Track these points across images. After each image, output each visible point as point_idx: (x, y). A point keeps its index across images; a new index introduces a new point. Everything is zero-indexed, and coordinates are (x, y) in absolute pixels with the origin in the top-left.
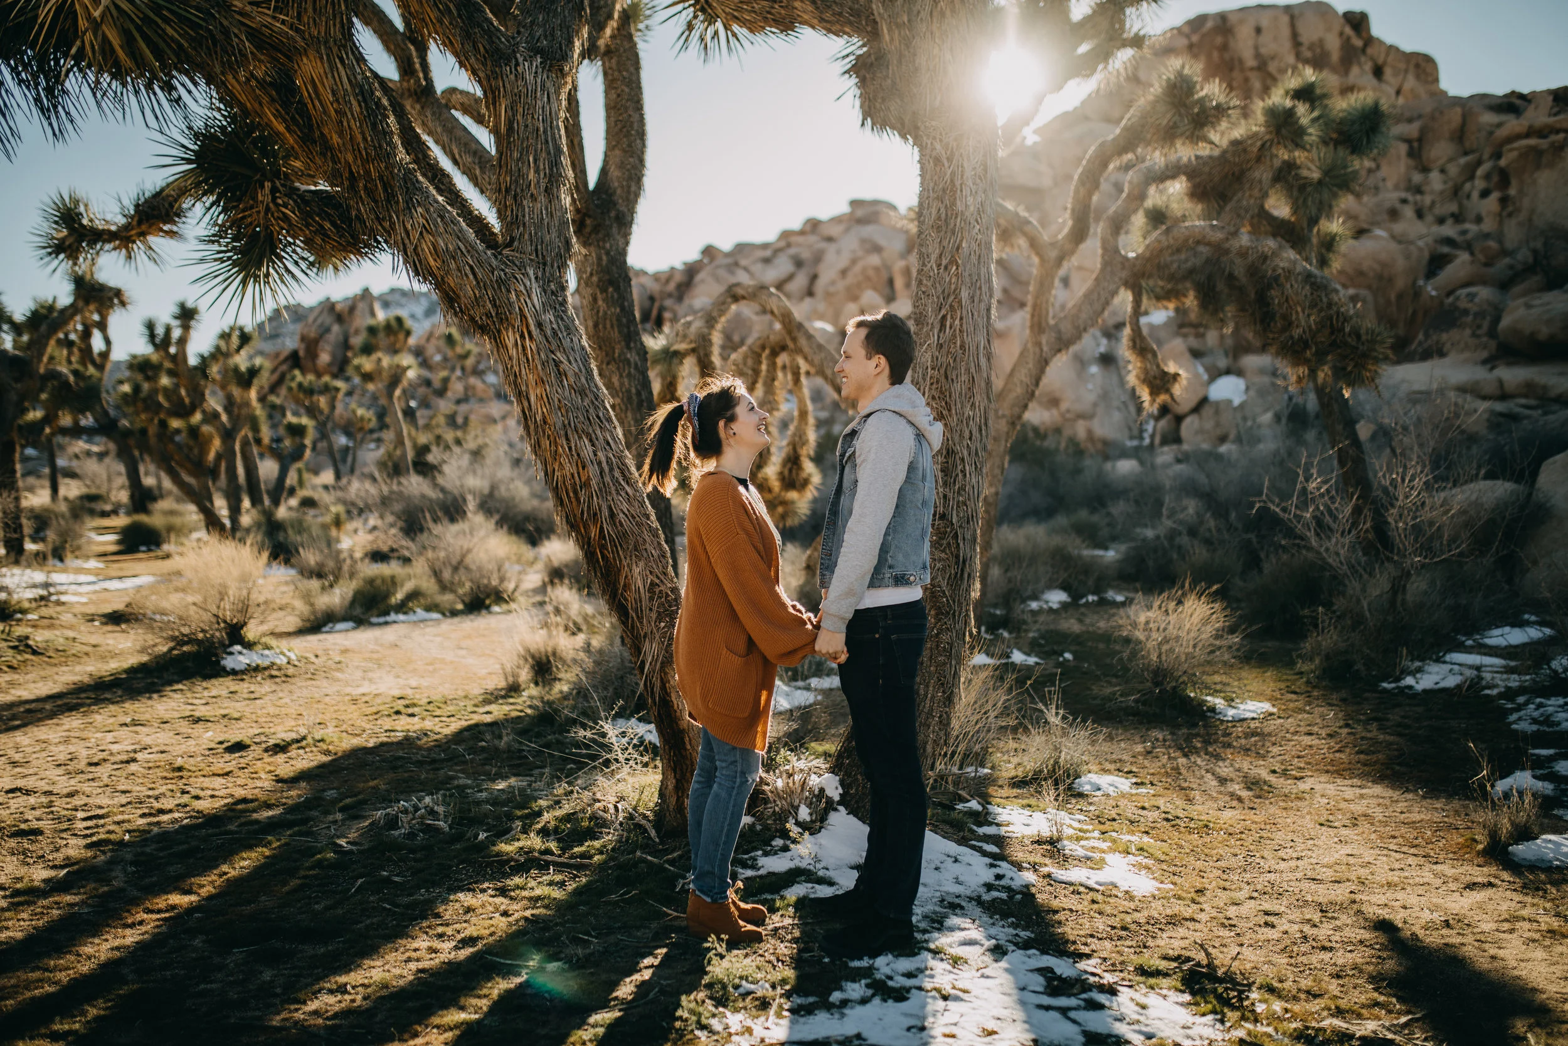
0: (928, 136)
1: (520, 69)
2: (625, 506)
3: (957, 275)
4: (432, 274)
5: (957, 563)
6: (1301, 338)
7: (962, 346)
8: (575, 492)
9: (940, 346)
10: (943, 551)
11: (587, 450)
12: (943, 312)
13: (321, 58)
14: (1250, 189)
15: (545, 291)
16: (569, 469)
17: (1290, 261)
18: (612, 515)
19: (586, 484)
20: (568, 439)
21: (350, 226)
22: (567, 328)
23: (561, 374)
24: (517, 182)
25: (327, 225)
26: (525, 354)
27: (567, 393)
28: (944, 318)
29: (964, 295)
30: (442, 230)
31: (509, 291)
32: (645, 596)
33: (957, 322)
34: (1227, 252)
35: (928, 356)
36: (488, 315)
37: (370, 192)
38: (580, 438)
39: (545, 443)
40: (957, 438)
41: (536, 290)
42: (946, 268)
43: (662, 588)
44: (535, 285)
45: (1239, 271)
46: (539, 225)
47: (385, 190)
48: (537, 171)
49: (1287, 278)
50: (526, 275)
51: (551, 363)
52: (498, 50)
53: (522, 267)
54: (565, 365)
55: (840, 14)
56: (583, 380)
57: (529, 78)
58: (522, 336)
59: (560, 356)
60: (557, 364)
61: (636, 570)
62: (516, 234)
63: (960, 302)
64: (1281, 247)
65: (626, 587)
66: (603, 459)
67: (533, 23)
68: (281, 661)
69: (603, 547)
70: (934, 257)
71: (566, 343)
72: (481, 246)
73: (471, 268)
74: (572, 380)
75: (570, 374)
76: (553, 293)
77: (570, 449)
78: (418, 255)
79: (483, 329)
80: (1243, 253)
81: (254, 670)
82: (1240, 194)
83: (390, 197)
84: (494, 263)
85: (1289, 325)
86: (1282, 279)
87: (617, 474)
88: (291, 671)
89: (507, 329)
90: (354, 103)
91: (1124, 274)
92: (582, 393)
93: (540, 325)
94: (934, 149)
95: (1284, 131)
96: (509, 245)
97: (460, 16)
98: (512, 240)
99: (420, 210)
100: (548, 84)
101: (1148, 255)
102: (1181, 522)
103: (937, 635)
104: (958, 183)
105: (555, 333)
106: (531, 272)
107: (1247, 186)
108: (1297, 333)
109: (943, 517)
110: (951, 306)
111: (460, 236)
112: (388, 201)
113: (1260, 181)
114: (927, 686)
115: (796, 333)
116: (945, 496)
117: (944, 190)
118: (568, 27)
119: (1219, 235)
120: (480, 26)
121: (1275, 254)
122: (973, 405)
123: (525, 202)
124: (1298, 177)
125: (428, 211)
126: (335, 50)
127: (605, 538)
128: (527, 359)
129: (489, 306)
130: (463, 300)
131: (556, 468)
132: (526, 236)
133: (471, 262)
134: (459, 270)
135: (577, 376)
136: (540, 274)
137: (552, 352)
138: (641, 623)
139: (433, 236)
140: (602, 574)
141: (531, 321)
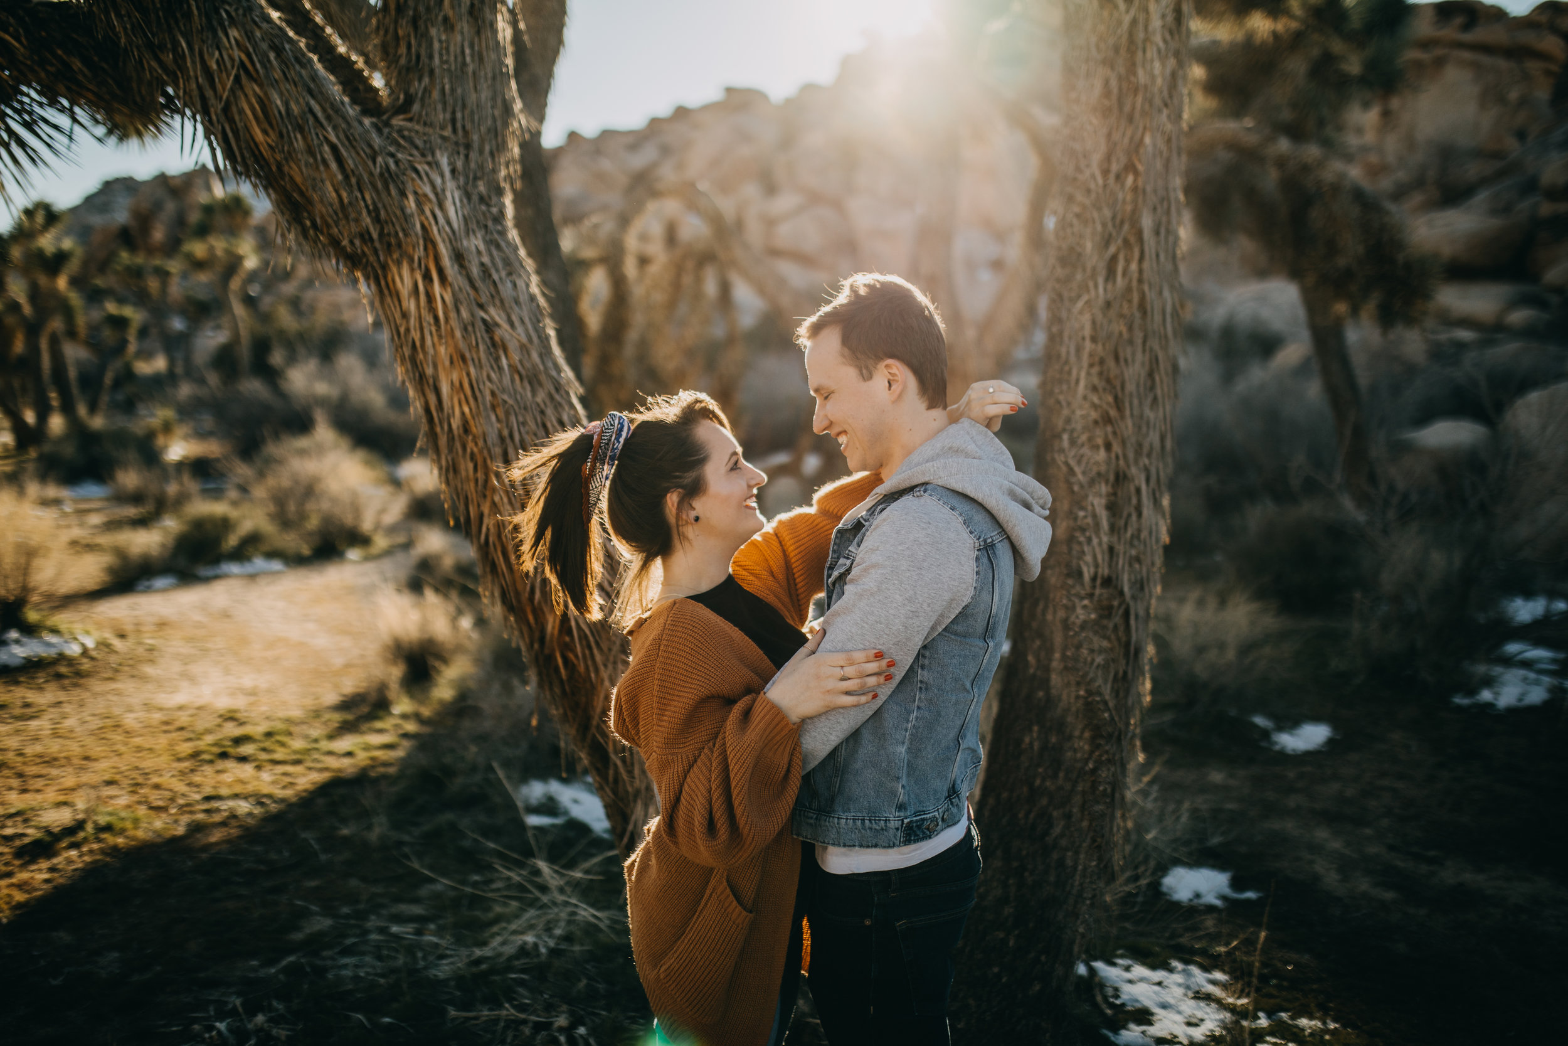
3: (1135, 189)
4: (258, 157)
5: (1127, 654)
6: (1346, 268)
7: (1142, 307)
9: (1108, 304)
10: (1105, 637)
12: (1112, 249)
15: (468, 196)
17: (1336, 173)
22: (507, 263)
23: (496, 346)
25: (77, 64)
26: (432, 309)
27: (506, 380)
28: (1114, 259)
29: (1147, 222)
30: (277, 74)
31: (403, 194)
33: (1134, 266)
34: (1260, 160)
35: (1086, 319)
36: (365, 237)
39: (466, 467)
40: (1131, 455)
41: (452, 195)
42: (1118, 177)
44: (450, 185)
45: (1270, 184)
46: (459, 74)
49: (1334, 195)
50: (435, 165)
51: (479, 325)
53: (427, 151)
54: (504, 331)
56: (535, 356)
58: (427, 277)
59: (495, 314)
60: (489, 327)
62: (417, 87)
63: (1139, 234)
64: (1325, 157)
68: (74, 650)
69: (566, 648)
71: (506, 289)
72: (352, 111)
73: (334, 149)
74: (516, 357)
75: (512, 346)
76: (482, 199)
78: (231, 121)
79: (355, 261)
81: (32, 668)
84: (377, 141)
85: (1332, 250)
86: (1326, 197)
88: (86, 665)
89: (399, 263)
92: (533, 380)
93: (459, 257)
96: (403, 108)
98: (409, 100)
99: (234, 33)
103: (1094, 771)
104: (1141, 35)
105: (485, 272)
106: (444, 161)
107: (1276, 78)
109: (1107, 582)
110: (1126, 242)
111: (315, 89)
113: (1291, 74)
114: (1077, 853)
116: (1111, 549)
121: (1320, 165)
122: (1155, 399)
123: (433, 32)
125: (249, 36)
127: (569, 632)
128: (436, 318)
129: (367, 220)
130: (319, 208)
131: (486, 510)
132: (436, 95)
133: (333, 138)
134: (310, 151)
135: (523, 348)
136: (459, 164)
137: (481, 306)
138: (630, 772)
139: (261, 86)
140: (564, 692)
141: (444, 251)
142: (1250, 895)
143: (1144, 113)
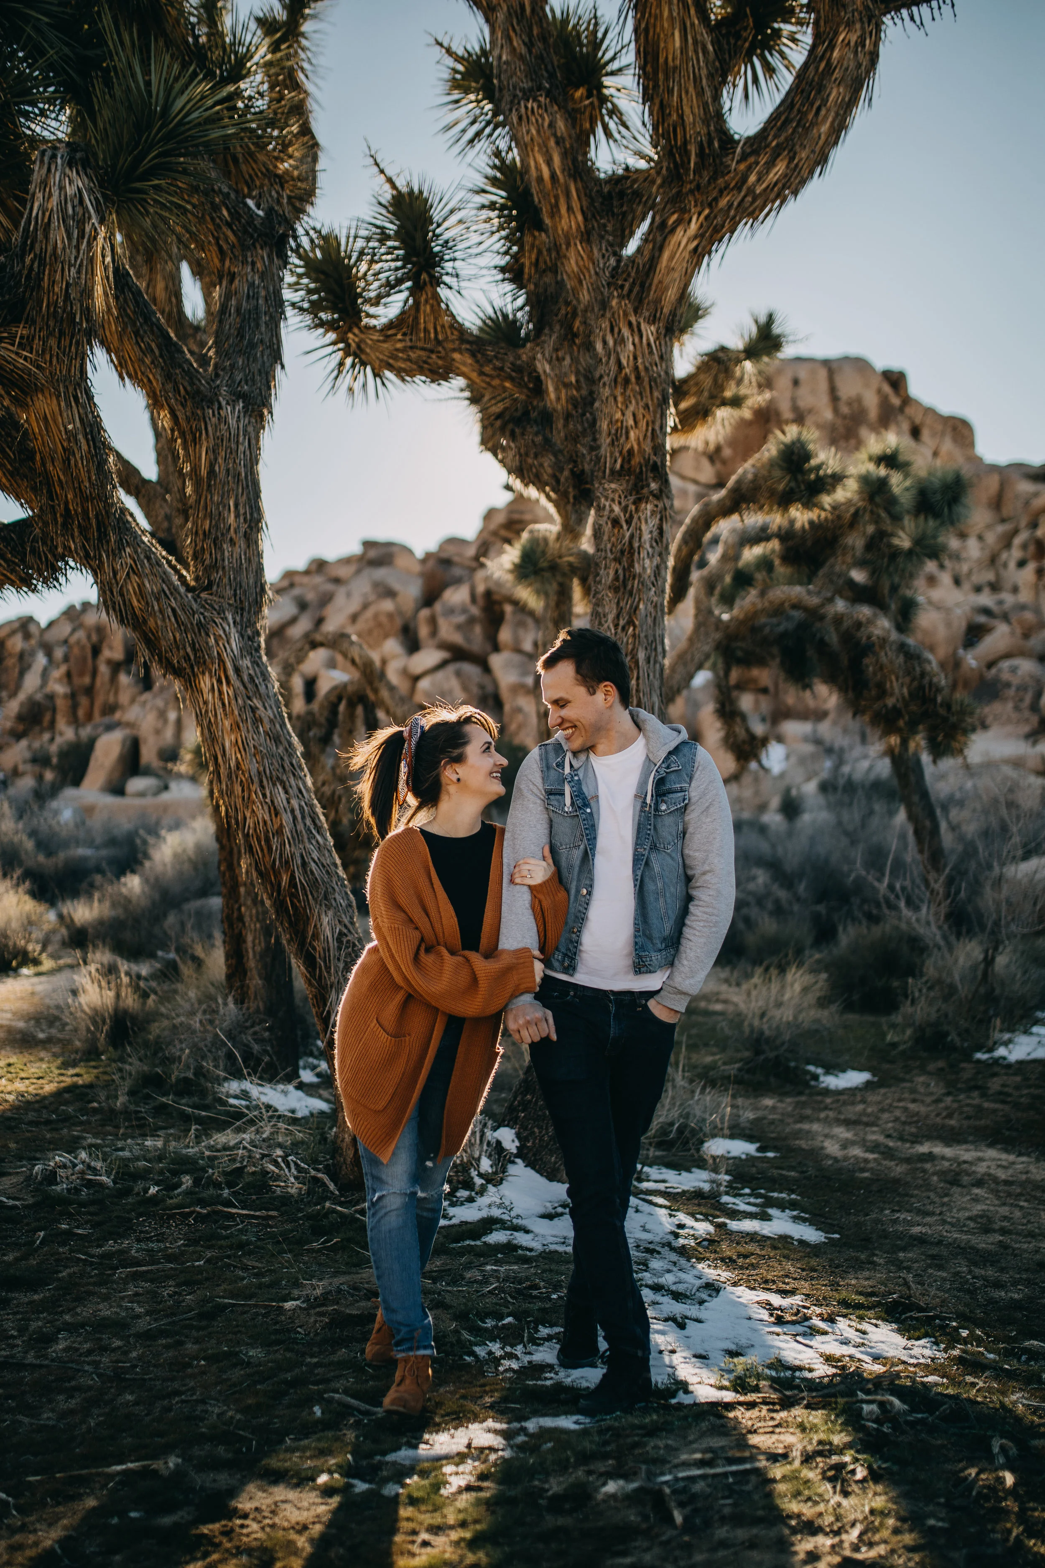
0: (607, 498)
1: (223, 413)
2: (315, 855)
3: (634, 636)
4: (133, 614)
6: (894, 707)
8: (267, 840)
11: (281, 797)
13: (58, 397)
14: (844, 554)
15: (242, 636)
16: (262, 813)
17: (883, 629)
18: (304, 864)
19: (280, 832)
20: (262, 787)
21: (23, 561)
22: (262, 674)
23: (258, 721)
24: (217, 527)
26: (222, 699)
27: (262, 739)
29: (641, 655)
30: (147, 571)
31: (208, 635)
32: (333, 945)
34: (822, 618)
36: (187, 658)
37: (83, 530)
38: (274, 785)
39: (238, 789)
41: (234, 636)
42: (623, 628)
43: (350, 938)
44: (233, 630)
45: (833, 638)
46: (238, 570)
47: (99, 529)
48: (237, 516)
49: (882, 647)
50: (225, 619)
51: (248, 708)
52: (198, 392)
53: (221, 612)
54: (261, 712)
55: (501, 369)
56: (278, 726)
57: (232, 422)
58: (219, 681)
59: (257, 703)
60: (254, 710)
61: (325, 920)
62: (215, 576)
64: (875, 615)
65: (315, 936)
66: (296, 807)
67: (232, 366)
69: (294, 896)
70: (611, 617)
71: (262, 689)
72: (182, 590)
73: (173, 610)
74: (268, 727)
75: (266, 720)
76: (249, 638)
77: (264, 796)
78: (122, 595)
79: (177, 672)
80: (838, 620)
82: (832, 560)
83: (103, 536)
84: (195, 606)
85: (882, 692)
86: (877, 648)
87: (308, 822)
89: (203, 673)
90: (83, 442)
91: (718, 636)
92: (277, 740)
93: (237, 670)
94: (612, 511)
95: (878, 499)
96: (209, 587)
97: (161, 356)
98: (211, 583)
99: (127, 549)
100: (250, 429)
101: (741, 616)
102: (750, 893)
104: (636, 545)
105: (251, 678)
106: (230, 617)
107: (839, 552)
108: (890, 702)
111: (166, 580)
112: (100, 540)
113: (853, 548)
115: (376, 684)
117: (622, 552)
118: (267, 373)
119: (815, 601)
120: (180, 366)
121: (870, 622)
123: (225, 546)
124: (890, 545)
125: (136, 552)
126: (71, 389)
127: (295, 886)
128: (224, 705)
129: (189, 650)
130: (163, 643)
131: (248, 815)
132: (226, 580)
133: (174, 605)
134: (161, 611)
135: (271, 721)
136: (238, 619)
137: (249, 698)
138: (329, 972)
139: (140, 577)
140: (290, 923)
141: (229, 665)
142: (771, 1155)
143: (639, 590)
